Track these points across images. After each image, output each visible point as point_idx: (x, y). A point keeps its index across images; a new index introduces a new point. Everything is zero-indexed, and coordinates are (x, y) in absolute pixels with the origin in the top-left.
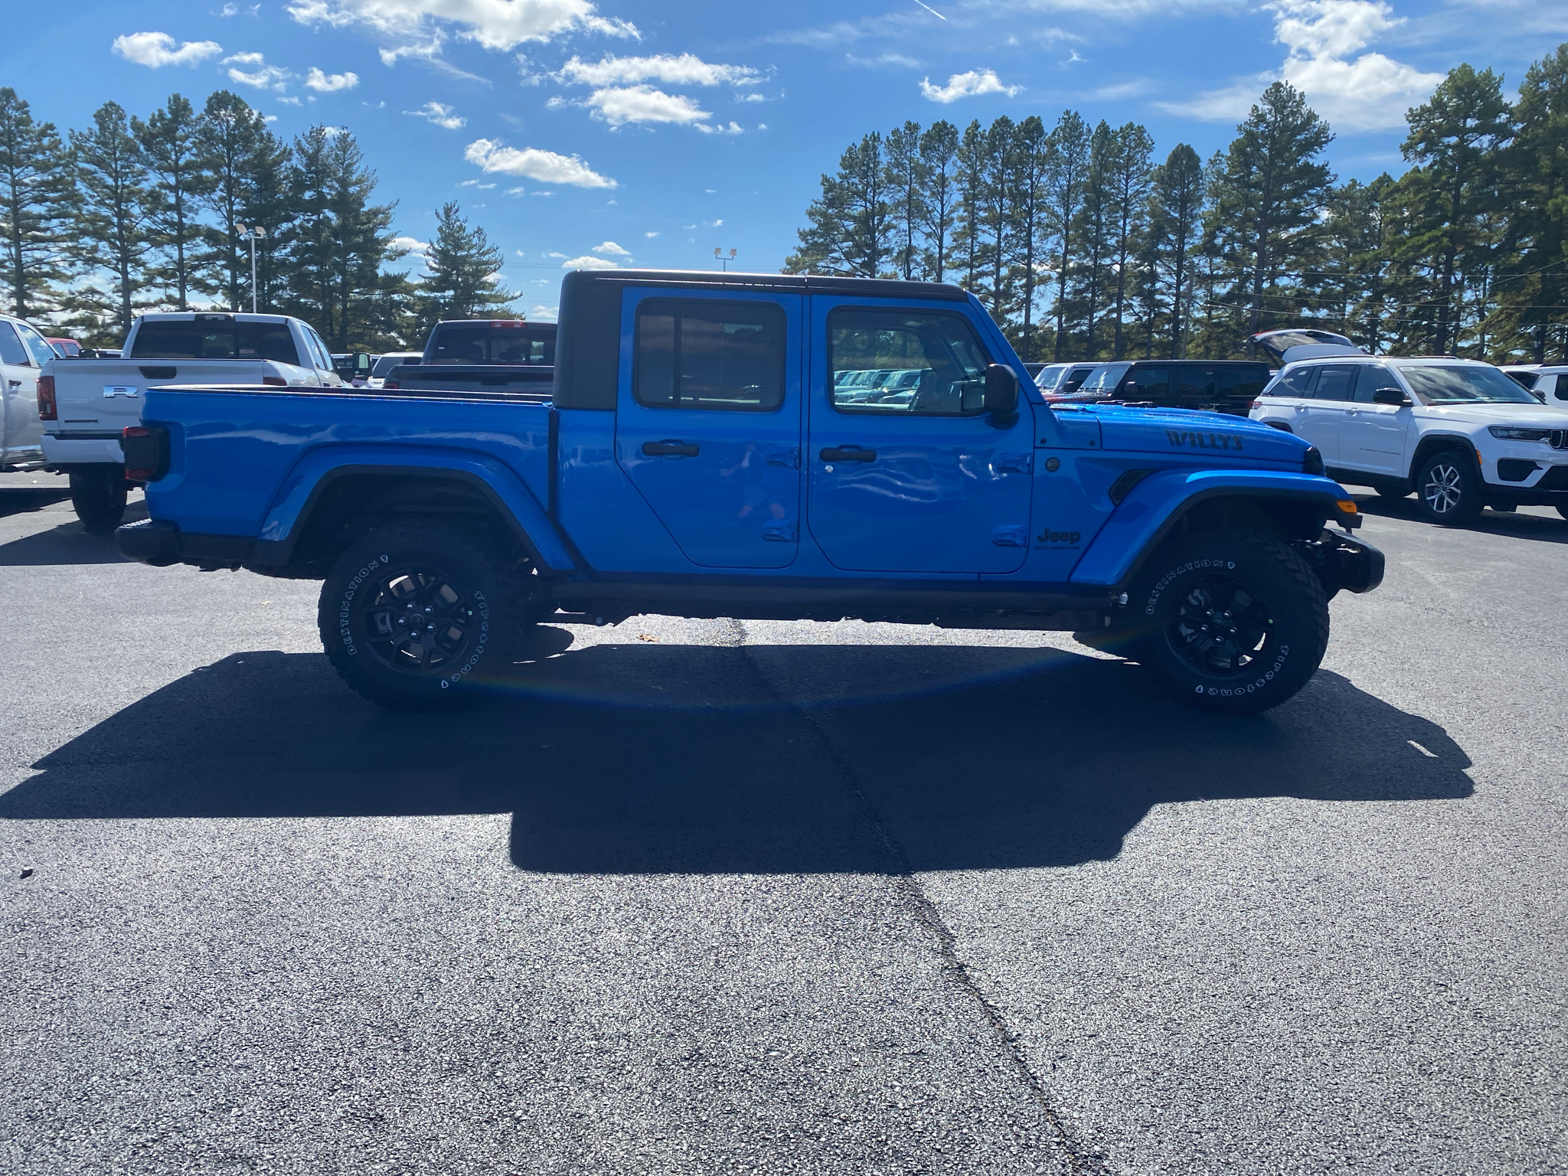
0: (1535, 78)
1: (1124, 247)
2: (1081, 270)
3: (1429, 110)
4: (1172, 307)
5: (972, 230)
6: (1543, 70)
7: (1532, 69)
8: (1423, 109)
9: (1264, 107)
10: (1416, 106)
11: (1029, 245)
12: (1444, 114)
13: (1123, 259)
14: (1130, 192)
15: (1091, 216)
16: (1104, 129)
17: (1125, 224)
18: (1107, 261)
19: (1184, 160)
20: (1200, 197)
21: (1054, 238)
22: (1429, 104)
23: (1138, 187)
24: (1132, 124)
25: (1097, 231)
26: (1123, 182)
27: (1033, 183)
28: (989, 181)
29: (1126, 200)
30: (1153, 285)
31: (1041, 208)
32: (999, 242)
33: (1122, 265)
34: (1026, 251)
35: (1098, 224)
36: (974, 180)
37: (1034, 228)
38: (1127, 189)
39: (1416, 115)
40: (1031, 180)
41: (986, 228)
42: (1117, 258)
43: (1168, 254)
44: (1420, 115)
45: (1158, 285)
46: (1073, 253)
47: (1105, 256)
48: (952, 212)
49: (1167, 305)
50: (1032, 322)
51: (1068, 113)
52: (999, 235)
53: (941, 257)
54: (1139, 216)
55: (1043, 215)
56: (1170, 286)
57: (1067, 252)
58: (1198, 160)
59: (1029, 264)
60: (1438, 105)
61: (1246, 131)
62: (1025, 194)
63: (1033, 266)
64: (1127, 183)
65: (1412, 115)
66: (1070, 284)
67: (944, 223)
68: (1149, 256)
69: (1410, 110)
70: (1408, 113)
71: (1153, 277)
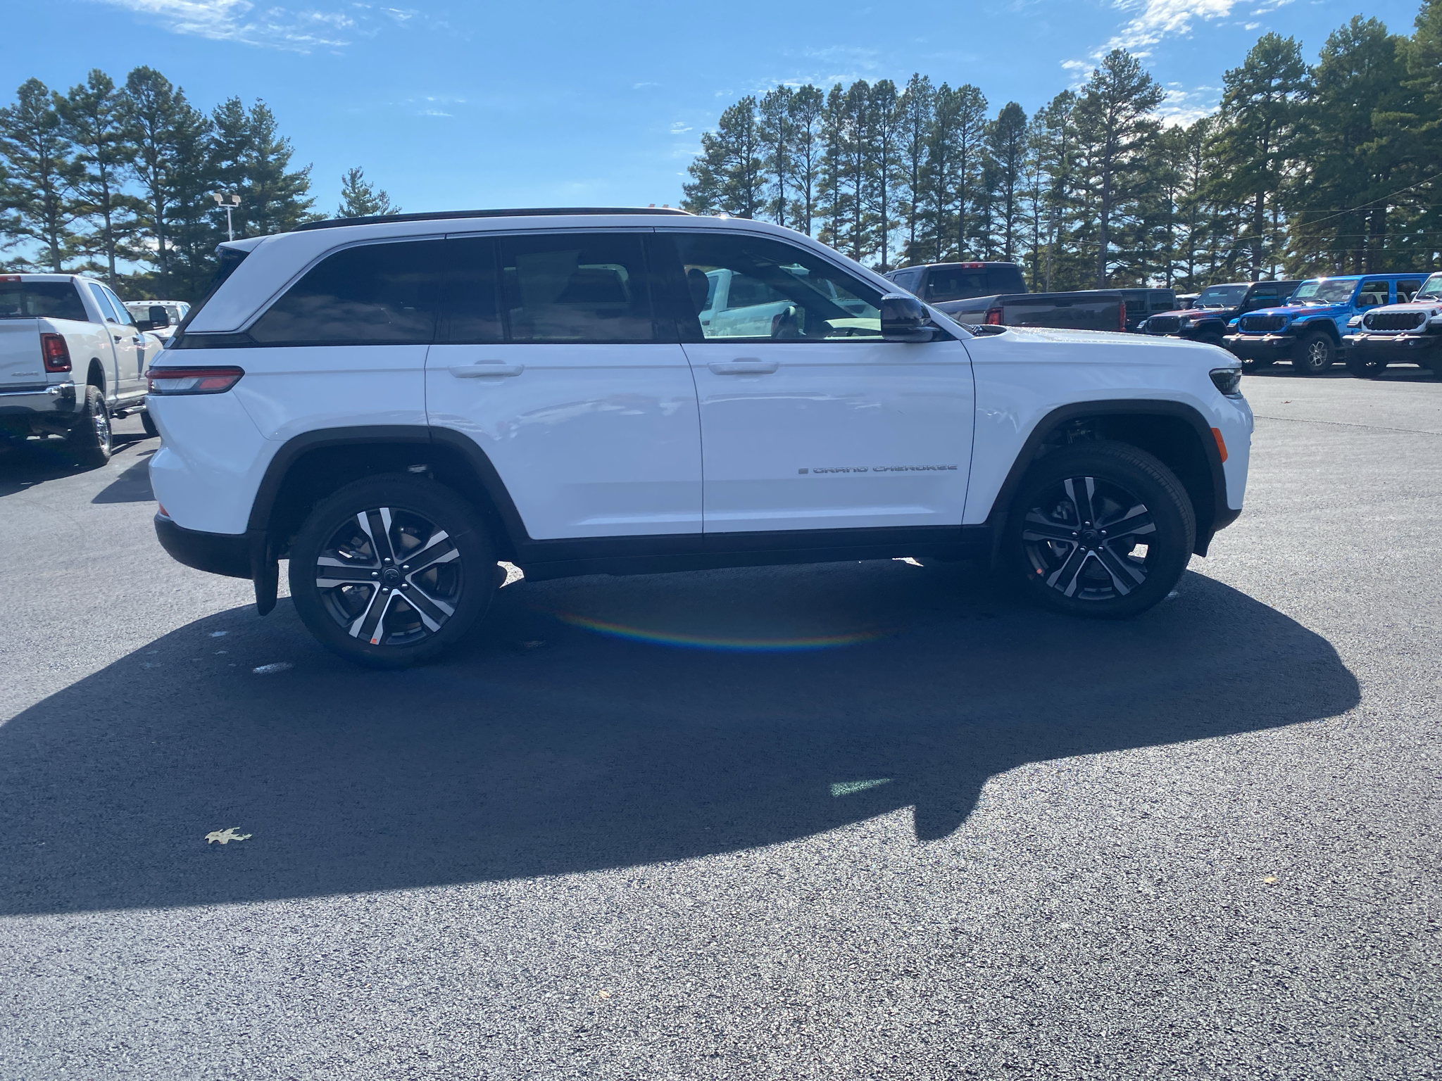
0: (1334, 44)
1: (963, 194)
2: (928, 215)
3: (1242, 72)
4: (1004, 246)
5: (832, 183)
6: (1340, 38)
7: (1332, 36)
8: (1238, 72)
9: (1105, 72)
10: (1232, 69)
11: (883, 193)
12: (1254, 76)
13: (963, 205)
14: (967, 145)
15: (936, 167)
16: (945, 87)
17: (963, 174)
18: (951, 207)
19: (1013, 115)
20: (1025, 150)
21: (905, 187)
22: (1243, 67)
23: (973, 141)
24: (969, 86)
25: (941, 180)
26: (961, 136)
27: (885, 139)
28: (847, 138)
29: (964, 152)
30: (988, 227)
31: (893, 162)
32: (858, 193)
33: (962, 210)
34: (880, 200)
35: (941, 173)
36: (834, 136)
37: (887, 180)
38: (964, 143)
39: (1232, 76)
40: (884, 137)
41: (843, 179)
42: (957, 203)
43: (1001, 199)
44: (1235, 76)
45: (992, 227)
46: (920, 200)
47: (947, 203)
48: (817, 166)
49: (999, 245)
50: (889, 262)
51: (916, 75)
52: (858, 186)
53: (809, 207)
54: (973, 166)
55: (893, 167)
56: (1001, 227)
57: (915, 200)
58: (1025, 117)
59: (884, 212)
60: (1250, 67)
61: (1089, 92)
62: (877, 150)
63: (888, 214)
64: (964, 138)
65: (1228, 76)
66: (918, 226)
67: (809, 177)
68: (984, 201)
69: (1227, 72)
70: (1225, 75)
71: (987, 220)
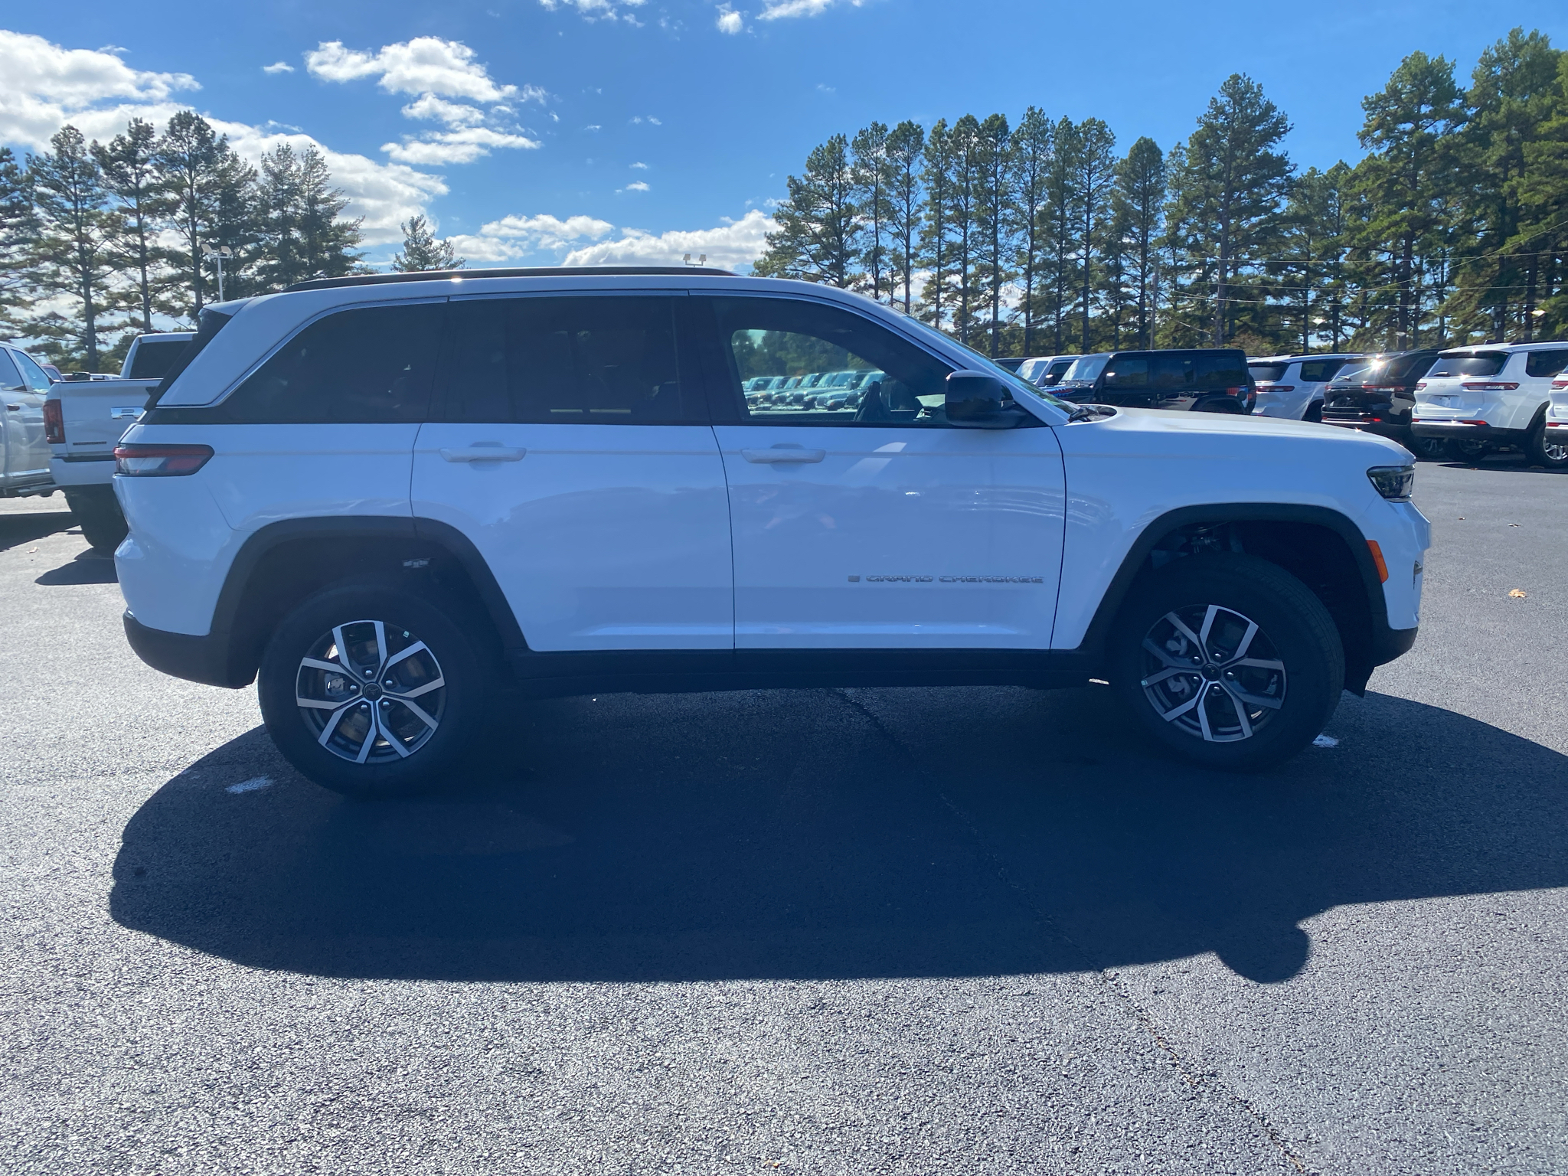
0: (1488, 63)
1: (1089, 240)
2: (1047, 265)
3: (1384, 97)
4: (1138, 300)
5: (938, 230)
6: (1496, 55)
7: (1485, 54)
8: (1380, 98)
9: (1223, 100)
10: (1372, 95)
11: (995, 242)
12: (1398, 100)
13: (1088, 253)
14: (1093, 186)
15: (1056, 211)
16: (1067, 123)
17: (1088, 219)
18: (1073, 256)
19: (1147, 153)
20: (1162, 190)
21: (1020, 235)
22: (1384, 92)
23: (1101, 181)
24: (1094, 119)
25: (1062, 226)
26: (1086, 176)
27: (997, 181)
28: (954, 179)
29: (1089, 195)
30: (1118, 277)
31: (1006, 205)
32: (965, 240)
33: (1087, 259)
34: (992, 248)
35: (1062, 218)
36: (940, 179)
37: (999, 225)
38: (1090, 184)
39: (1372, 103)
40: (996, 177)
41: (951, 226)
42: (1082, 252)
43: (1132, 247)
44: (1376, 103)
45: (1124, 278)
46: (1039, 248)
47: (1069, 251)
48: (919, 211)
49: (1132, 298)
50: (1000, 318)
51: (1032, 109)
52: (965, 233)
53: (909, 256)
54: (1103, 209)
55: (1008, 211)
56: (1135, 278)
57: (1033, 248)
58: (1160, 153)
59: (995, 262)
60: (1394, 93)
61: (1206, 123)
62: (990, 192)
63: (1000, 263)
64: (1090, 178)
65: (1368, 103)
66: (1036, 279)
67: (911, 223)
68: (1114, 249)
69: (1366, 98)
70: (1364, 101)
71: (1118, 270)
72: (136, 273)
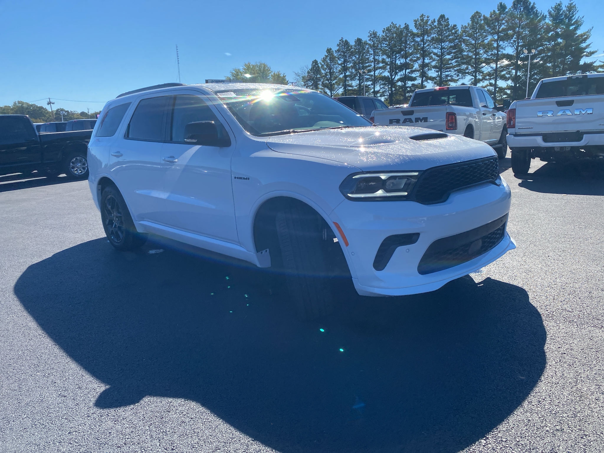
72: (493, 65)
